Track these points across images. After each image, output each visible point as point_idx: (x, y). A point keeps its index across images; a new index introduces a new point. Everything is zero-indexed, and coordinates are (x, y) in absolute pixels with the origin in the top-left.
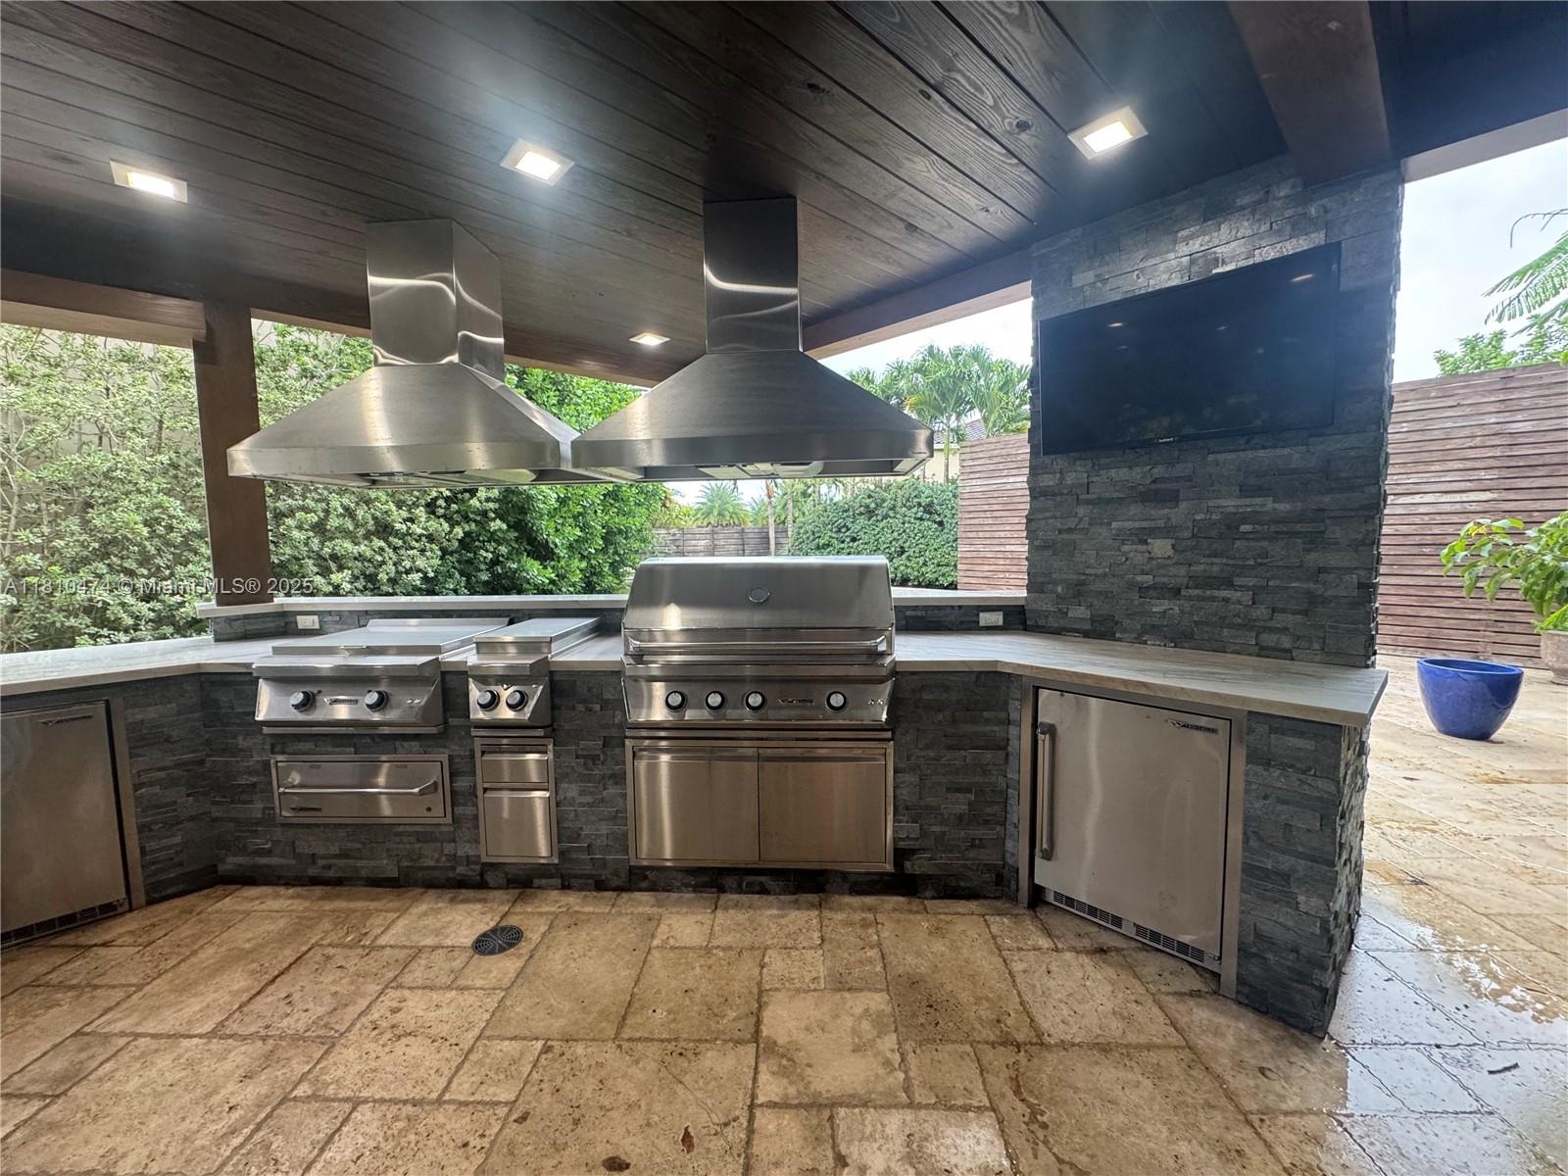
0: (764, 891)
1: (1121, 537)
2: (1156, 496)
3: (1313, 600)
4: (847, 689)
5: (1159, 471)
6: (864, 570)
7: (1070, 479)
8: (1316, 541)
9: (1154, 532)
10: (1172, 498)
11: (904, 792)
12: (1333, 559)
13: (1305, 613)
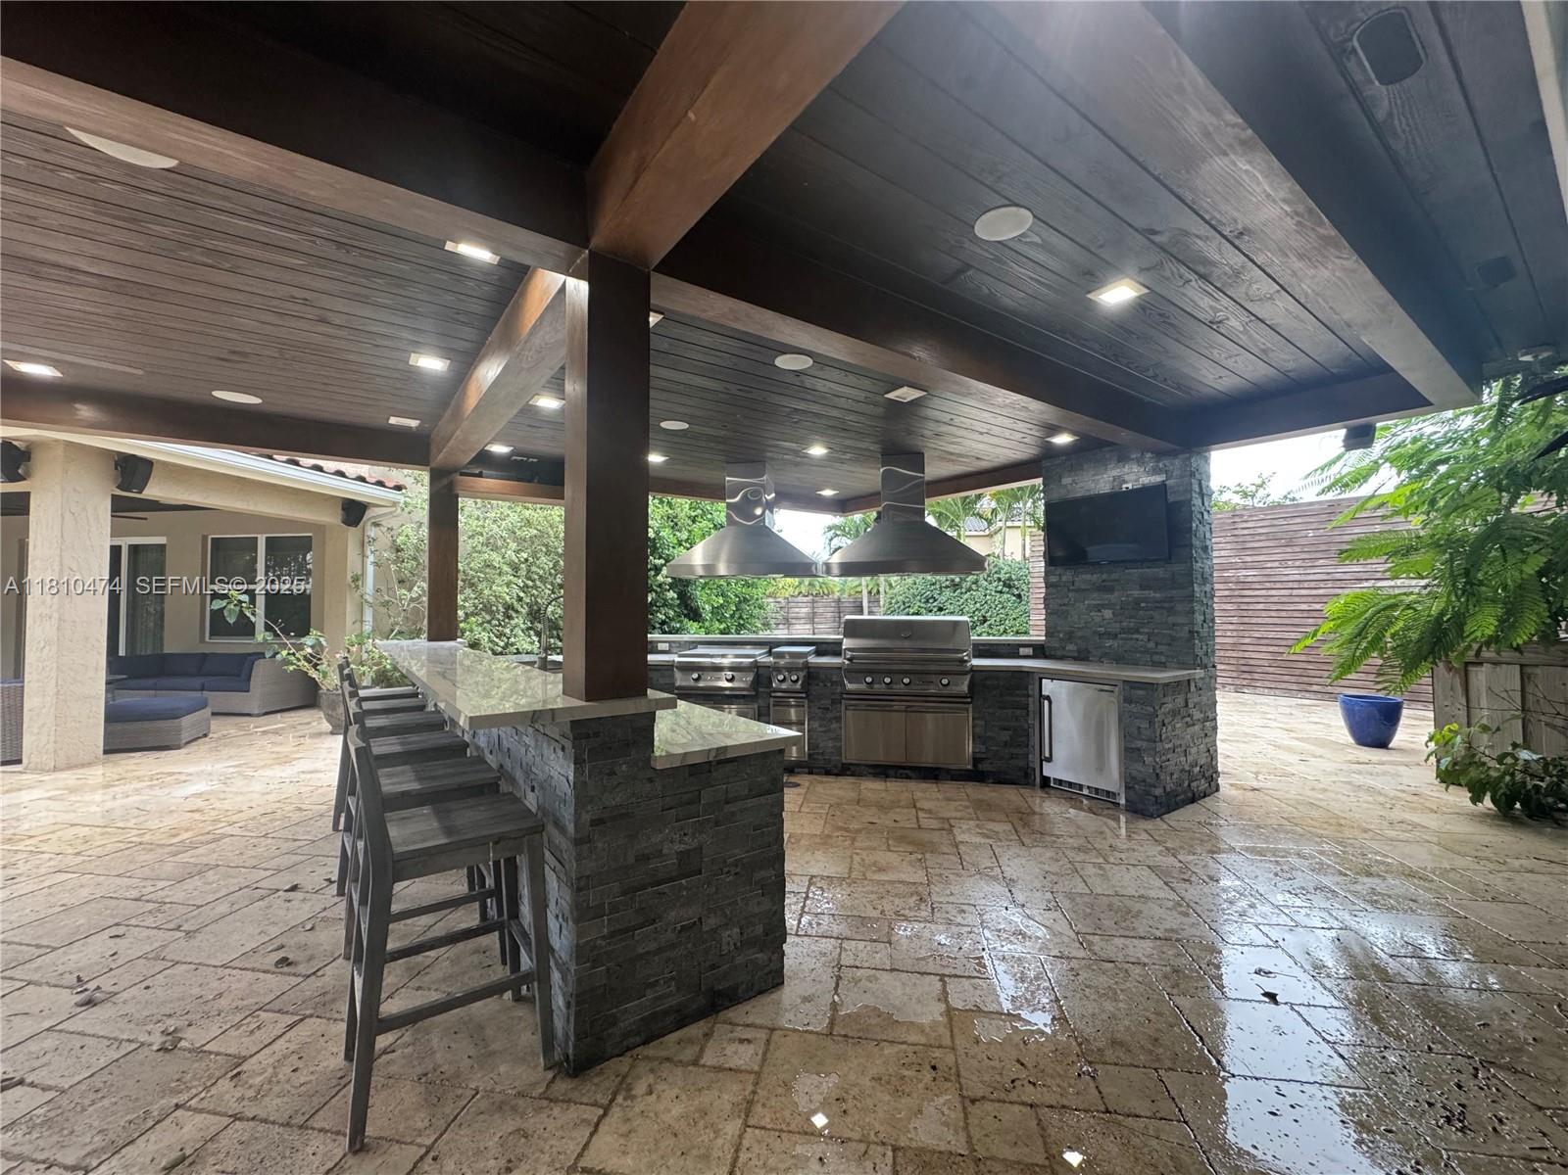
0: (908, 777)
1: (1090, 608)
2: (1104, 588)
3: (1173, 639)
4: (950, 677)
5: (1104, 577)
6: (956, 623)
7: (1064, 579)
8: (1171, 611)
9: (1104, 606)
10: (1110, 590)
11: (977, 730)
12: (1180, 620)
13: (1170, 645)
